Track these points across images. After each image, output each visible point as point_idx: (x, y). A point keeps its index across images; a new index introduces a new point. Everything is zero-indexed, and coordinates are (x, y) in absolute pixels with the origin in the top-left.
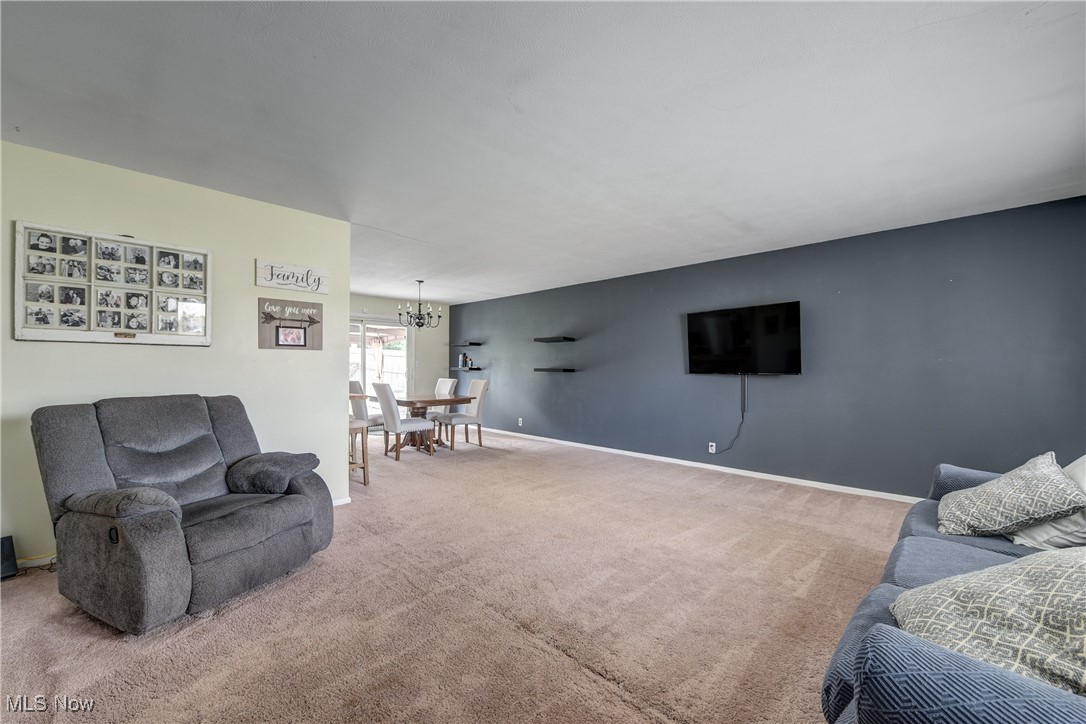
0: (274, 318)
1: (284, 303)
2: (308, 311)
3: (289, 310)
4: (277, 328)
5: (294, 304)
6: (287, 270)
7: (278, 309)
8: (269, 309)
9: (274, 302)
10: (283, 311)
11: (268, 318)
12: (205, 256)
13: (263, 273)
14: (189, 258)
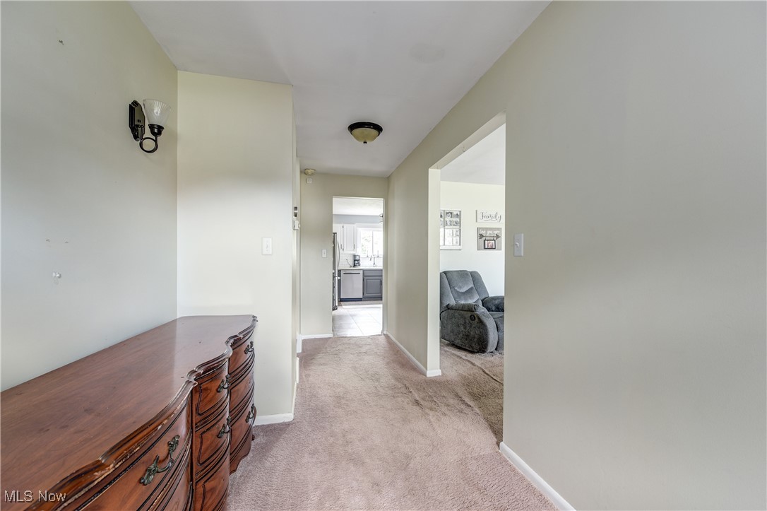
0: (483, 236)
1: (487, 229)
2: (496, 232)
3: (489, 232)
4: (485, 241)
5: (490, 229)
6: (488, 214)
7: (485, 232)
8: (482, 232)
9: (483, 229)
10: (486, 233)
11: (481, 236)
12: (460, 212)
13: (480, 216)
14: (455, 213)
